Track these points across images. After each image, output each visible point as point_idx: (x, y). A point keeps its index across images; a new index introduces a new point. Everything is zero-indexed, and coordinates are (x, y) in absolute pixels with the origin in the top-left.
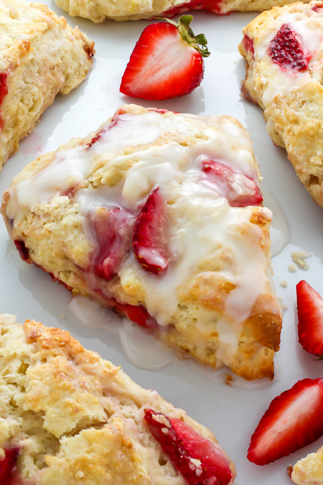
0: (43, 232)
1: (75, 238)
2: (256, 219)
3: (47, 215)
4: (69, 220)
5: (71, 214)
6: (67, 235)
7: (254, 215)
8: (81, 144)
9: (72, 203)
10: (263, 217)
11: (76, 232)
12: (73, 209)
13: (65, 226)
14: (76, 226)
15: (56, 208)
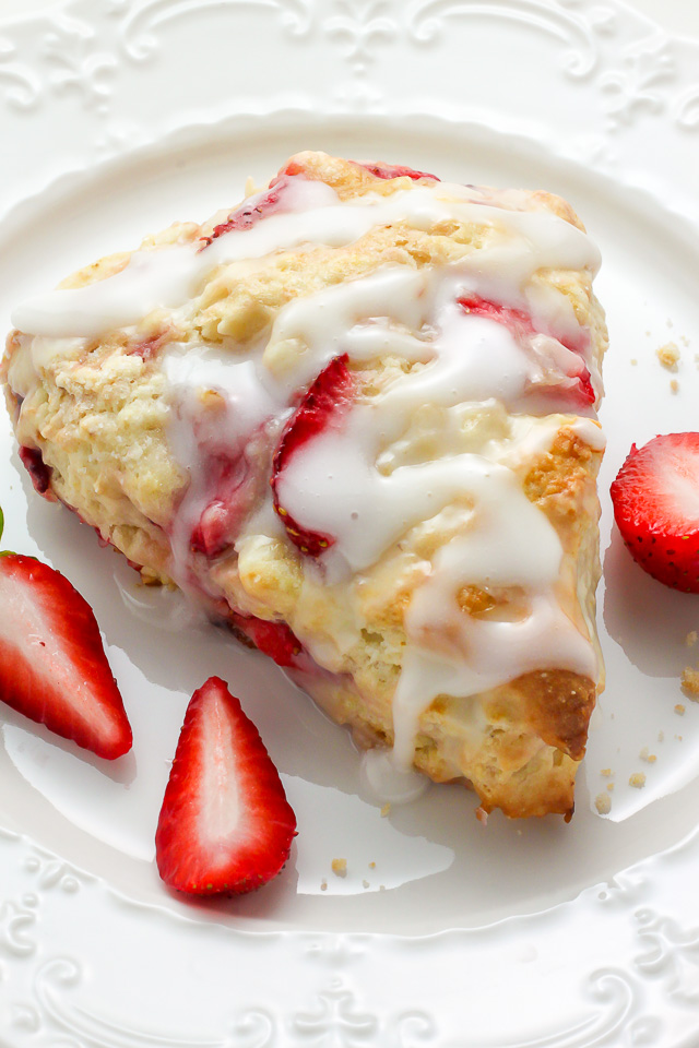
0: (77, 433)
1: (146, 453)
2: (565, 446)
3: (90, 395)
4: (135, 412)
5: (143, 397)
6: (128, 446)
7: (563, 437)
8: (192, 236)
9: (146, 372)
10: (582, 444)
11: (149, 440)
12: (146, 388)
13: (127, 426)
14: (152, 427)
15: (112, 383)
